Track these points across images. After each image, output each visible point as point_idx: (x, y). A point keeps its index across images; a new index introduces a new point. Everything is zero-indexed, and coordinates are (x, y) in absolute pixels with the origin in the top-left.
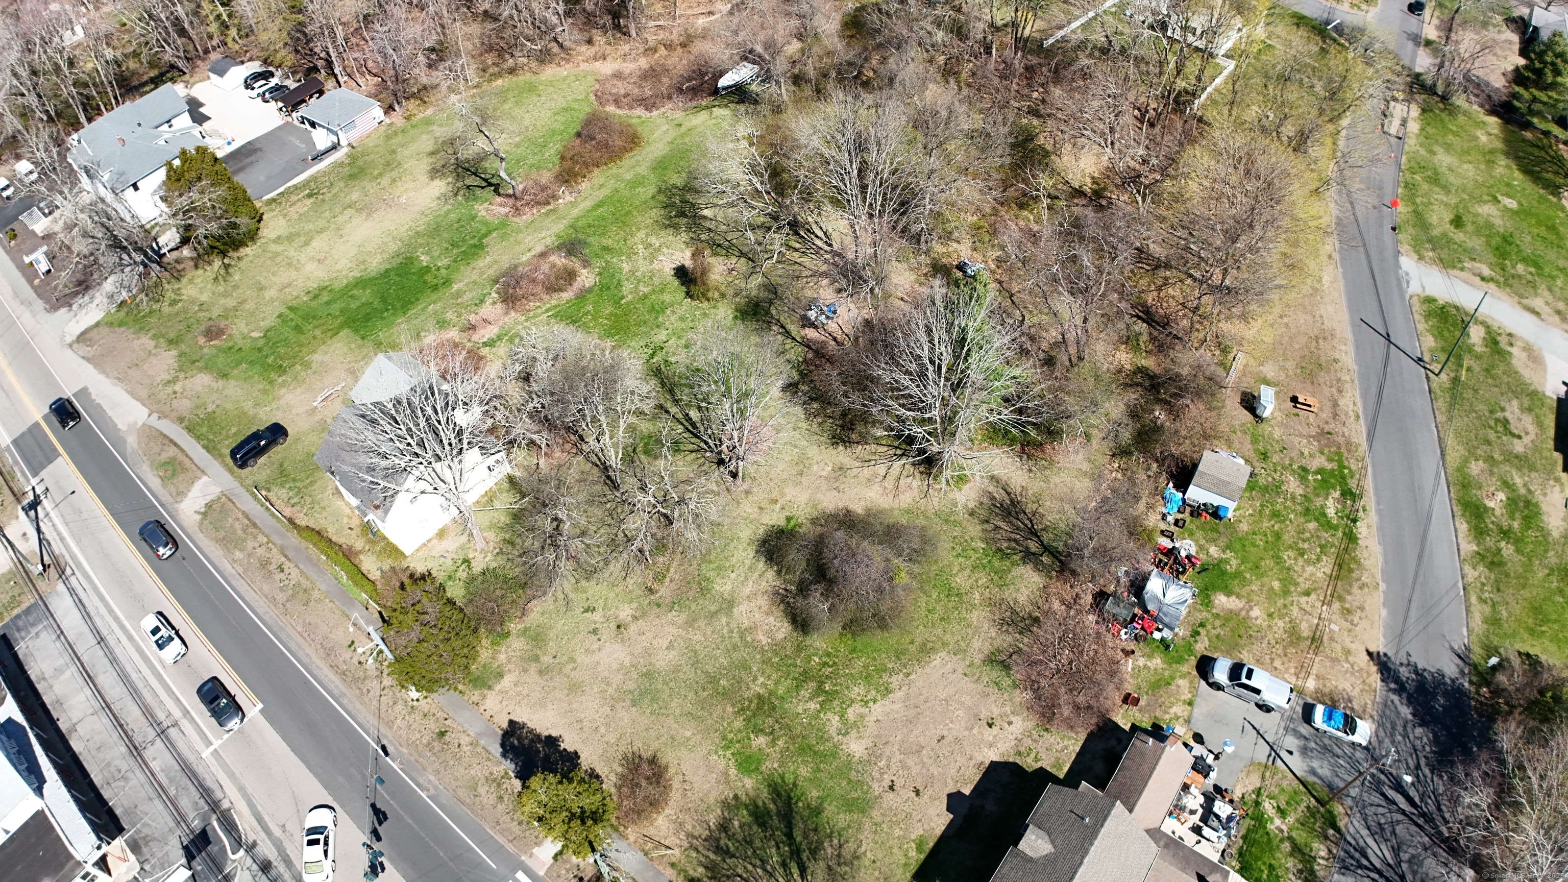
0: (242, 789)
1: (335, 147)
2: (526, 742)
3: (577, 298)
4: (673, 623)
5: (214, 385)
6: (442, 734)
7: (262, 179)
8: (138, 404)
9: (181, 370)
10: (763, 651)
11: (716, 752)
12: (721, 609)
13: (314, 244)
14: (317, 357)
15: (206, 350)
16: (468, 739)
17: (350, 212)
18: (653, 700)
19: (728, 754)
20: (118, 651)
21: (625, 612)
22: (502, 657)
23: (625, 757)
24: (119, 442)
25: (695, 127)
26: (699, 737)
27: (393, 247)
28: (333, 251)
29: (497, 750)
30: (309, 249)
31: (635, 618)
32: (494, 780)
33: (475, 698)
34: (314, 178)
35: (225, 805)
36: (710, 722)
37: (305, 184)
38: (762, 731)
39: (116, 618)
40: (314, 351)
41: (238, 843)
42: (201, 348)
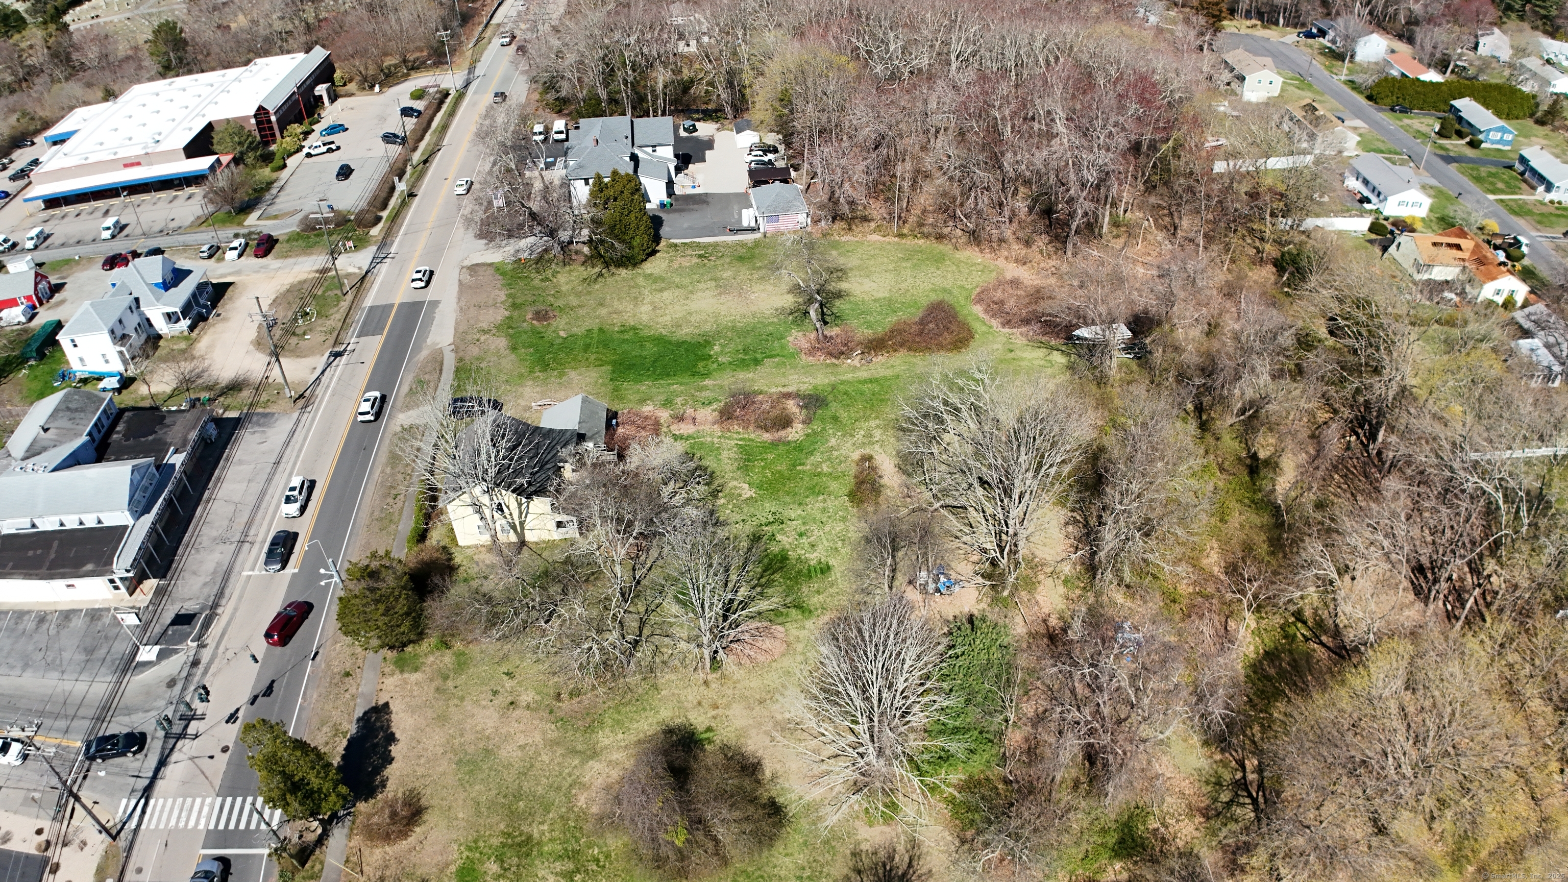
0: (236, 609)
1: (753, 230)
2: (378, 724)
3: (772, 444)
4: (544, 733)
5: (502, 351)
6: (348, 674)
7: (686, 225)
8: (452, 331)
9: (498, 328)
10: (571, 809)
11: (460, 845)
12: (584, 753)
13: (666, 294)
14: (573, 374)
15: (525, 324)
16: (354, 691)
17: (713, 283)
18: (471, 772)
19: (466, 853)
20: (277, 476)
21: (527, 697)
22: (431, 659)
23: (411, 791)
24: (417, 349)
25: (1022, 359)
26: (463, 824)
27: (707, 328)
28: (670, 307)
29: (359, 713)
30: (658, 295)
31: (528, 707)
32: (337, 730)
33: (387, 670)
34: (716, 245)
35: (219, 611)
36: (481, 821)
37: (706, 246)
38: (502, 861)
39: (298, 456)
40: (575, 369)
41: (199, 638)
42: (524, 321)
